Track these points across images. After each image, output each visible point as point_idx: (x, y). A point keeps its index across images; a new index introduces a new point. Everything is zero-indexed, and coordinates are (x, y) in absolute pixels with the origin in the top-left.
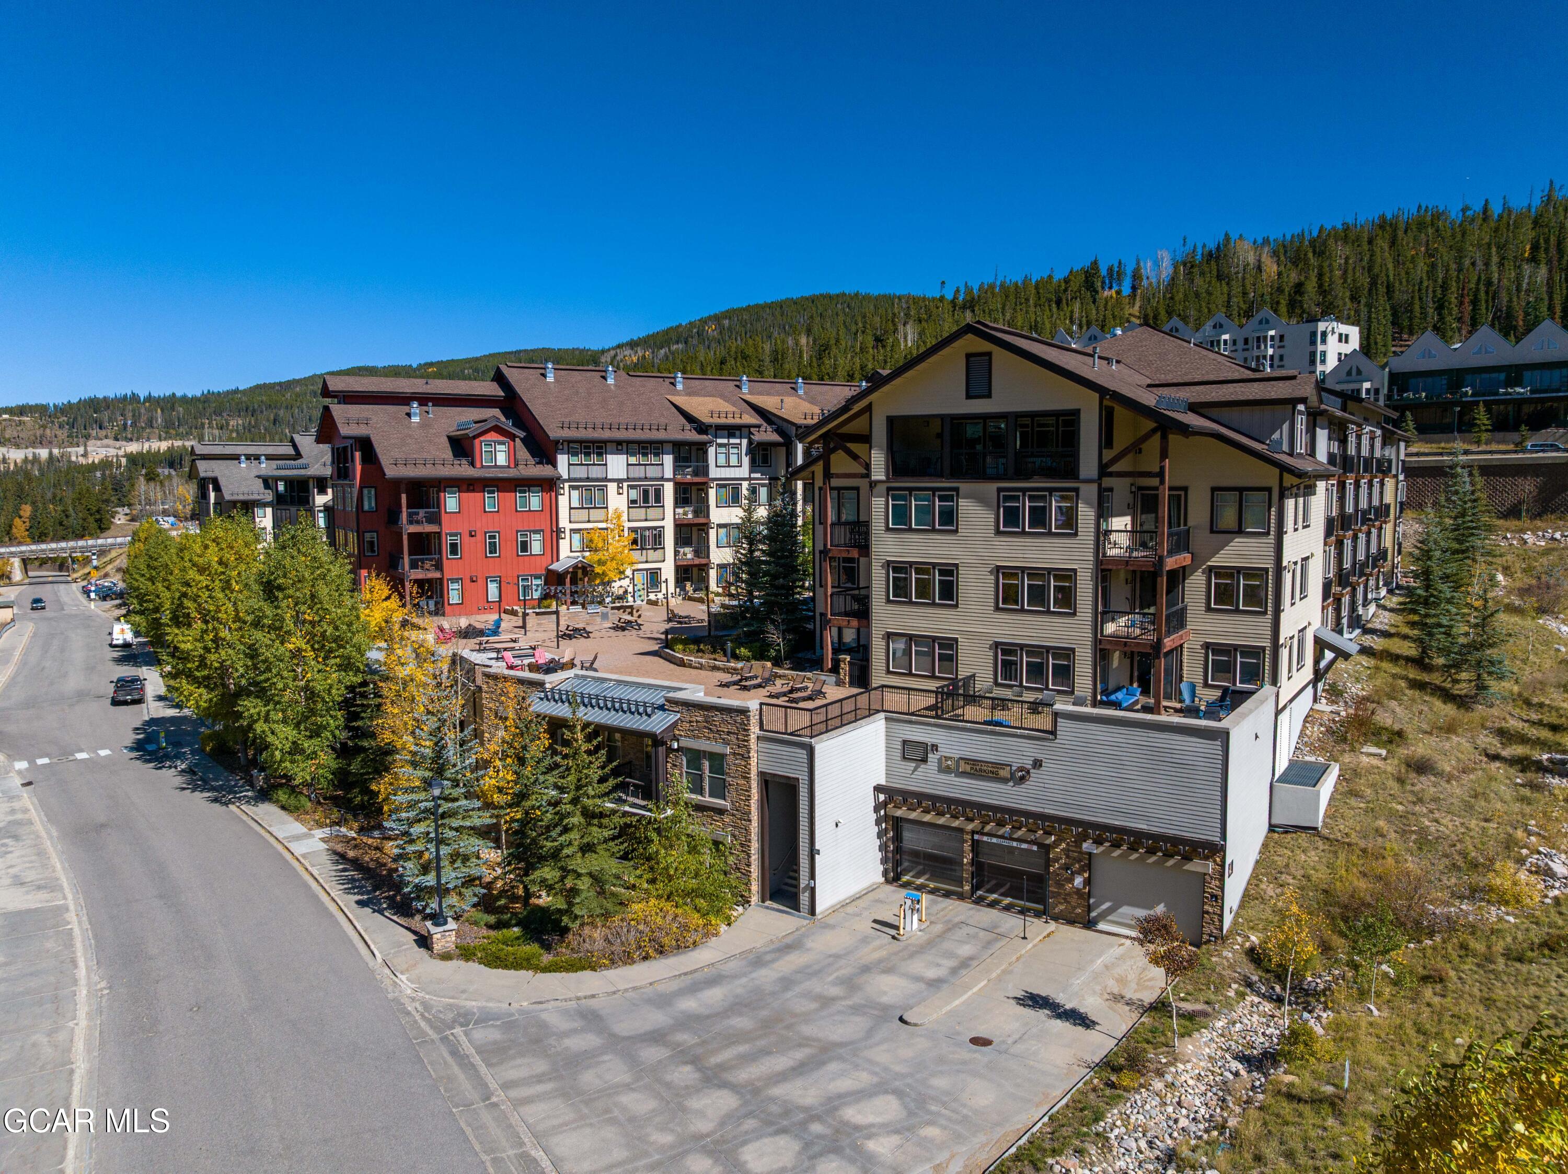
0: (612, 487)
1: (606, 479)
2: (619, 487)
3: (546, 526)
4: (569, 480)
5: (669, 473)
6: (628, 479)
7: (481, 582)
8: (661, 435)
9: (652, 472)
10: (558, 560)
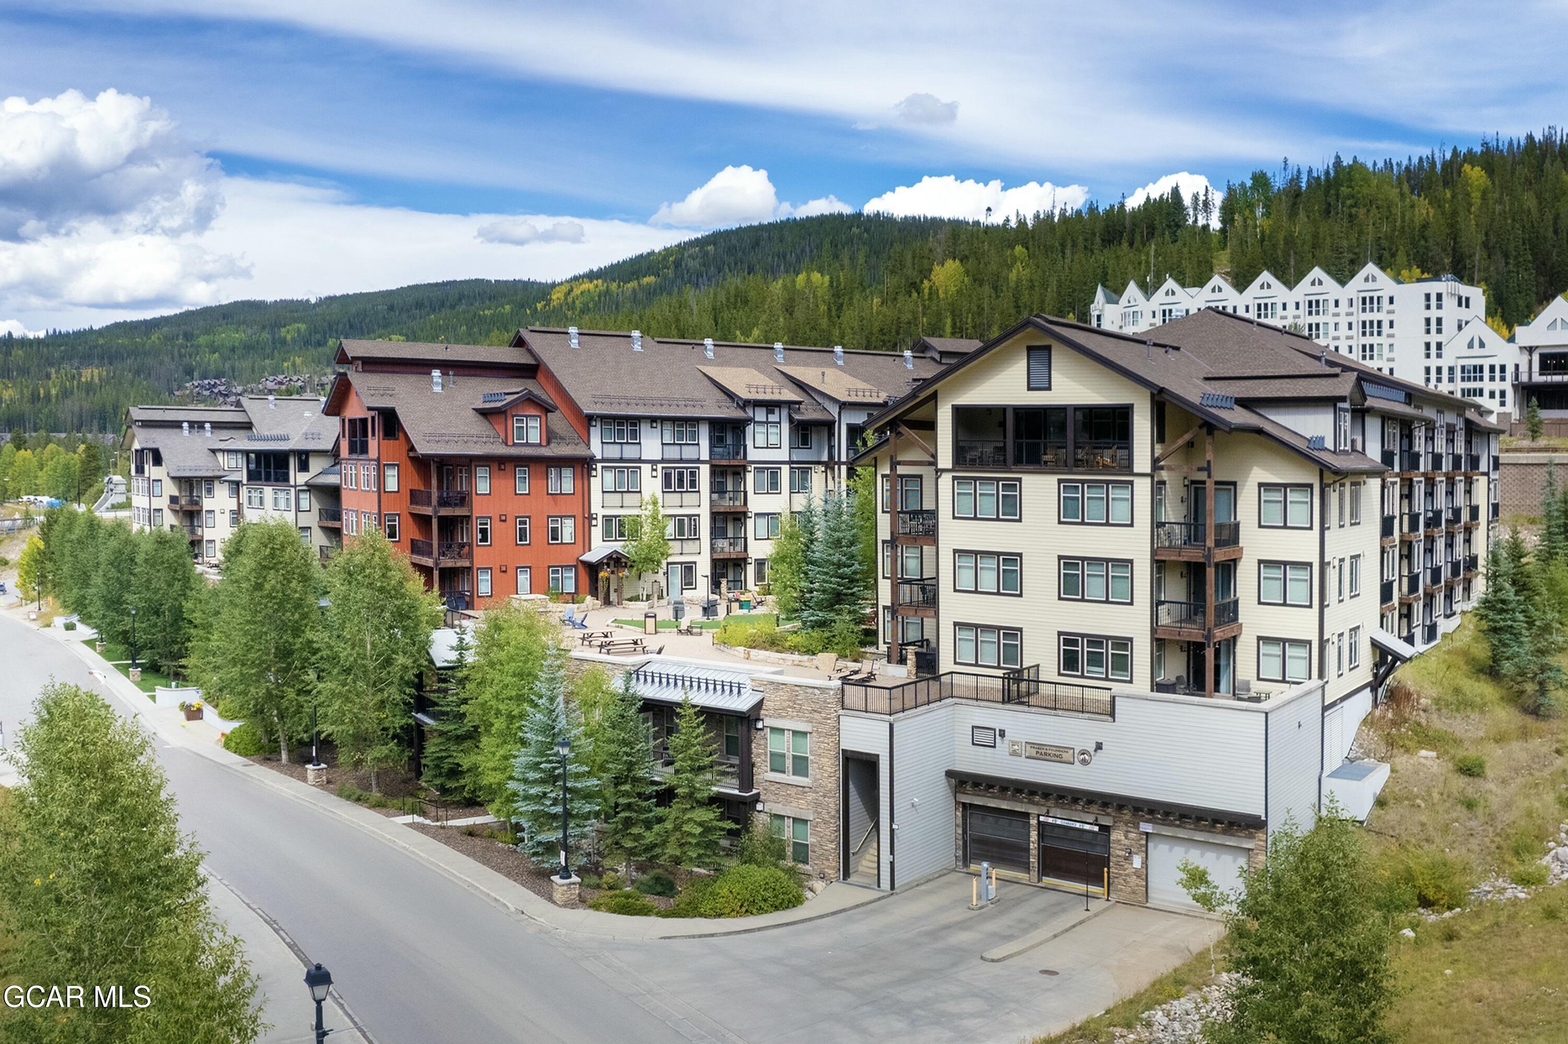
0: (646, 468)
1: (640, 460)
2: (653, 470)
3: (578, 511)
4: (603, 460)
5: (705, 456)
6: (663, 461)
7: (511, 572)
8: (697, 413)
9: (689, 453)
10: (590, 550)
